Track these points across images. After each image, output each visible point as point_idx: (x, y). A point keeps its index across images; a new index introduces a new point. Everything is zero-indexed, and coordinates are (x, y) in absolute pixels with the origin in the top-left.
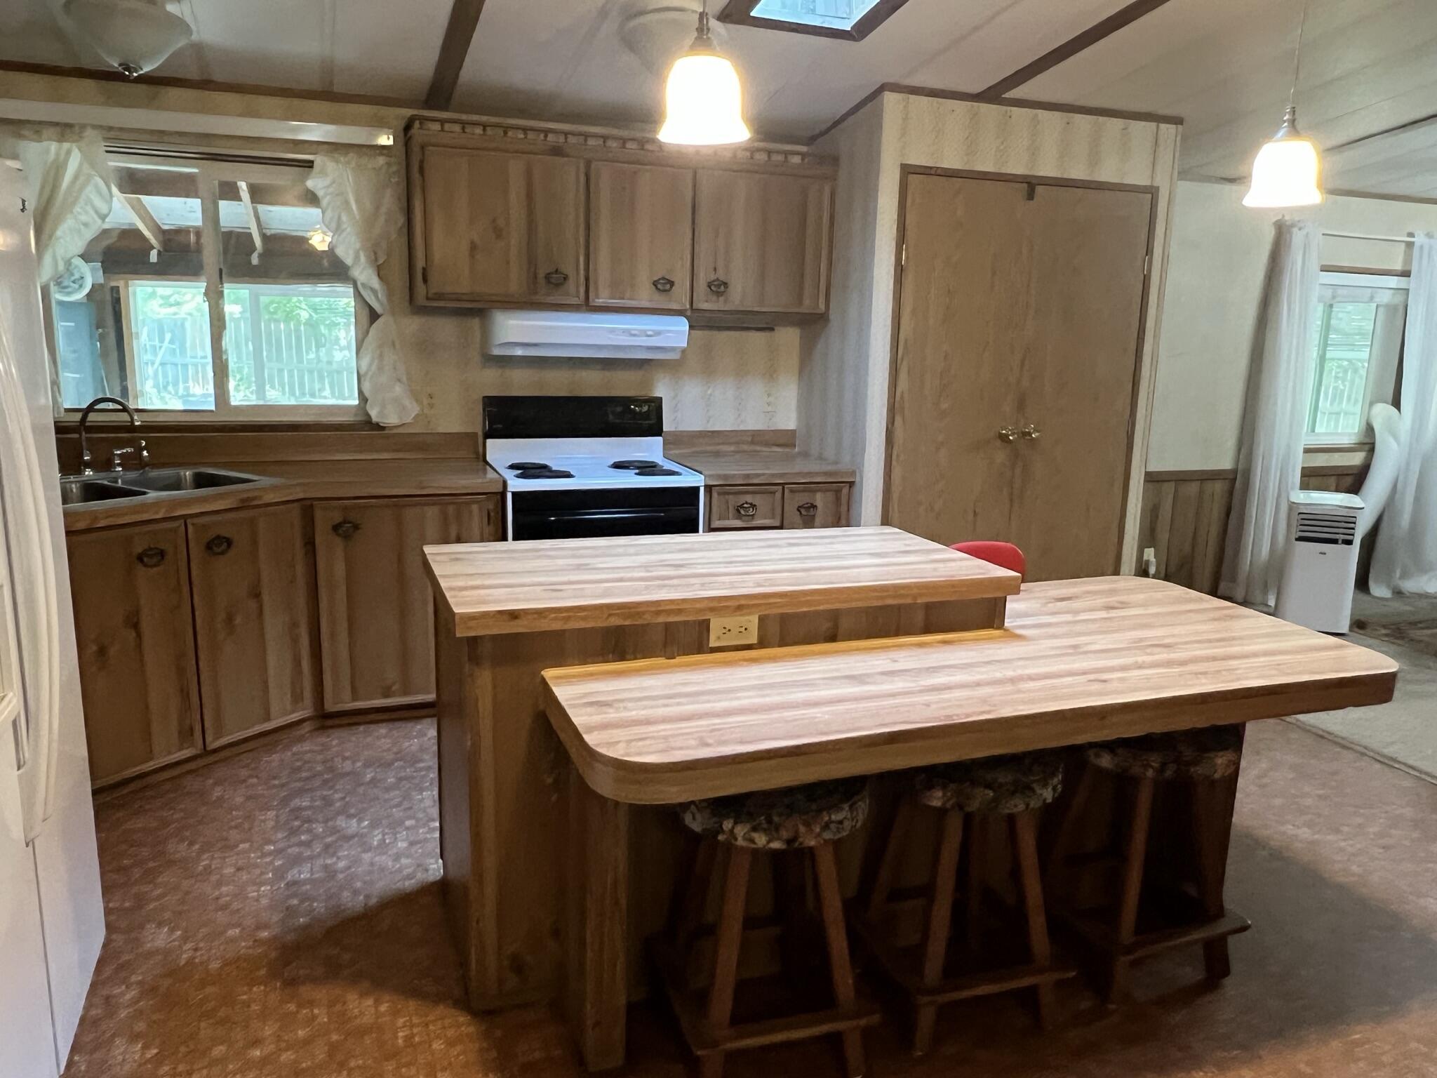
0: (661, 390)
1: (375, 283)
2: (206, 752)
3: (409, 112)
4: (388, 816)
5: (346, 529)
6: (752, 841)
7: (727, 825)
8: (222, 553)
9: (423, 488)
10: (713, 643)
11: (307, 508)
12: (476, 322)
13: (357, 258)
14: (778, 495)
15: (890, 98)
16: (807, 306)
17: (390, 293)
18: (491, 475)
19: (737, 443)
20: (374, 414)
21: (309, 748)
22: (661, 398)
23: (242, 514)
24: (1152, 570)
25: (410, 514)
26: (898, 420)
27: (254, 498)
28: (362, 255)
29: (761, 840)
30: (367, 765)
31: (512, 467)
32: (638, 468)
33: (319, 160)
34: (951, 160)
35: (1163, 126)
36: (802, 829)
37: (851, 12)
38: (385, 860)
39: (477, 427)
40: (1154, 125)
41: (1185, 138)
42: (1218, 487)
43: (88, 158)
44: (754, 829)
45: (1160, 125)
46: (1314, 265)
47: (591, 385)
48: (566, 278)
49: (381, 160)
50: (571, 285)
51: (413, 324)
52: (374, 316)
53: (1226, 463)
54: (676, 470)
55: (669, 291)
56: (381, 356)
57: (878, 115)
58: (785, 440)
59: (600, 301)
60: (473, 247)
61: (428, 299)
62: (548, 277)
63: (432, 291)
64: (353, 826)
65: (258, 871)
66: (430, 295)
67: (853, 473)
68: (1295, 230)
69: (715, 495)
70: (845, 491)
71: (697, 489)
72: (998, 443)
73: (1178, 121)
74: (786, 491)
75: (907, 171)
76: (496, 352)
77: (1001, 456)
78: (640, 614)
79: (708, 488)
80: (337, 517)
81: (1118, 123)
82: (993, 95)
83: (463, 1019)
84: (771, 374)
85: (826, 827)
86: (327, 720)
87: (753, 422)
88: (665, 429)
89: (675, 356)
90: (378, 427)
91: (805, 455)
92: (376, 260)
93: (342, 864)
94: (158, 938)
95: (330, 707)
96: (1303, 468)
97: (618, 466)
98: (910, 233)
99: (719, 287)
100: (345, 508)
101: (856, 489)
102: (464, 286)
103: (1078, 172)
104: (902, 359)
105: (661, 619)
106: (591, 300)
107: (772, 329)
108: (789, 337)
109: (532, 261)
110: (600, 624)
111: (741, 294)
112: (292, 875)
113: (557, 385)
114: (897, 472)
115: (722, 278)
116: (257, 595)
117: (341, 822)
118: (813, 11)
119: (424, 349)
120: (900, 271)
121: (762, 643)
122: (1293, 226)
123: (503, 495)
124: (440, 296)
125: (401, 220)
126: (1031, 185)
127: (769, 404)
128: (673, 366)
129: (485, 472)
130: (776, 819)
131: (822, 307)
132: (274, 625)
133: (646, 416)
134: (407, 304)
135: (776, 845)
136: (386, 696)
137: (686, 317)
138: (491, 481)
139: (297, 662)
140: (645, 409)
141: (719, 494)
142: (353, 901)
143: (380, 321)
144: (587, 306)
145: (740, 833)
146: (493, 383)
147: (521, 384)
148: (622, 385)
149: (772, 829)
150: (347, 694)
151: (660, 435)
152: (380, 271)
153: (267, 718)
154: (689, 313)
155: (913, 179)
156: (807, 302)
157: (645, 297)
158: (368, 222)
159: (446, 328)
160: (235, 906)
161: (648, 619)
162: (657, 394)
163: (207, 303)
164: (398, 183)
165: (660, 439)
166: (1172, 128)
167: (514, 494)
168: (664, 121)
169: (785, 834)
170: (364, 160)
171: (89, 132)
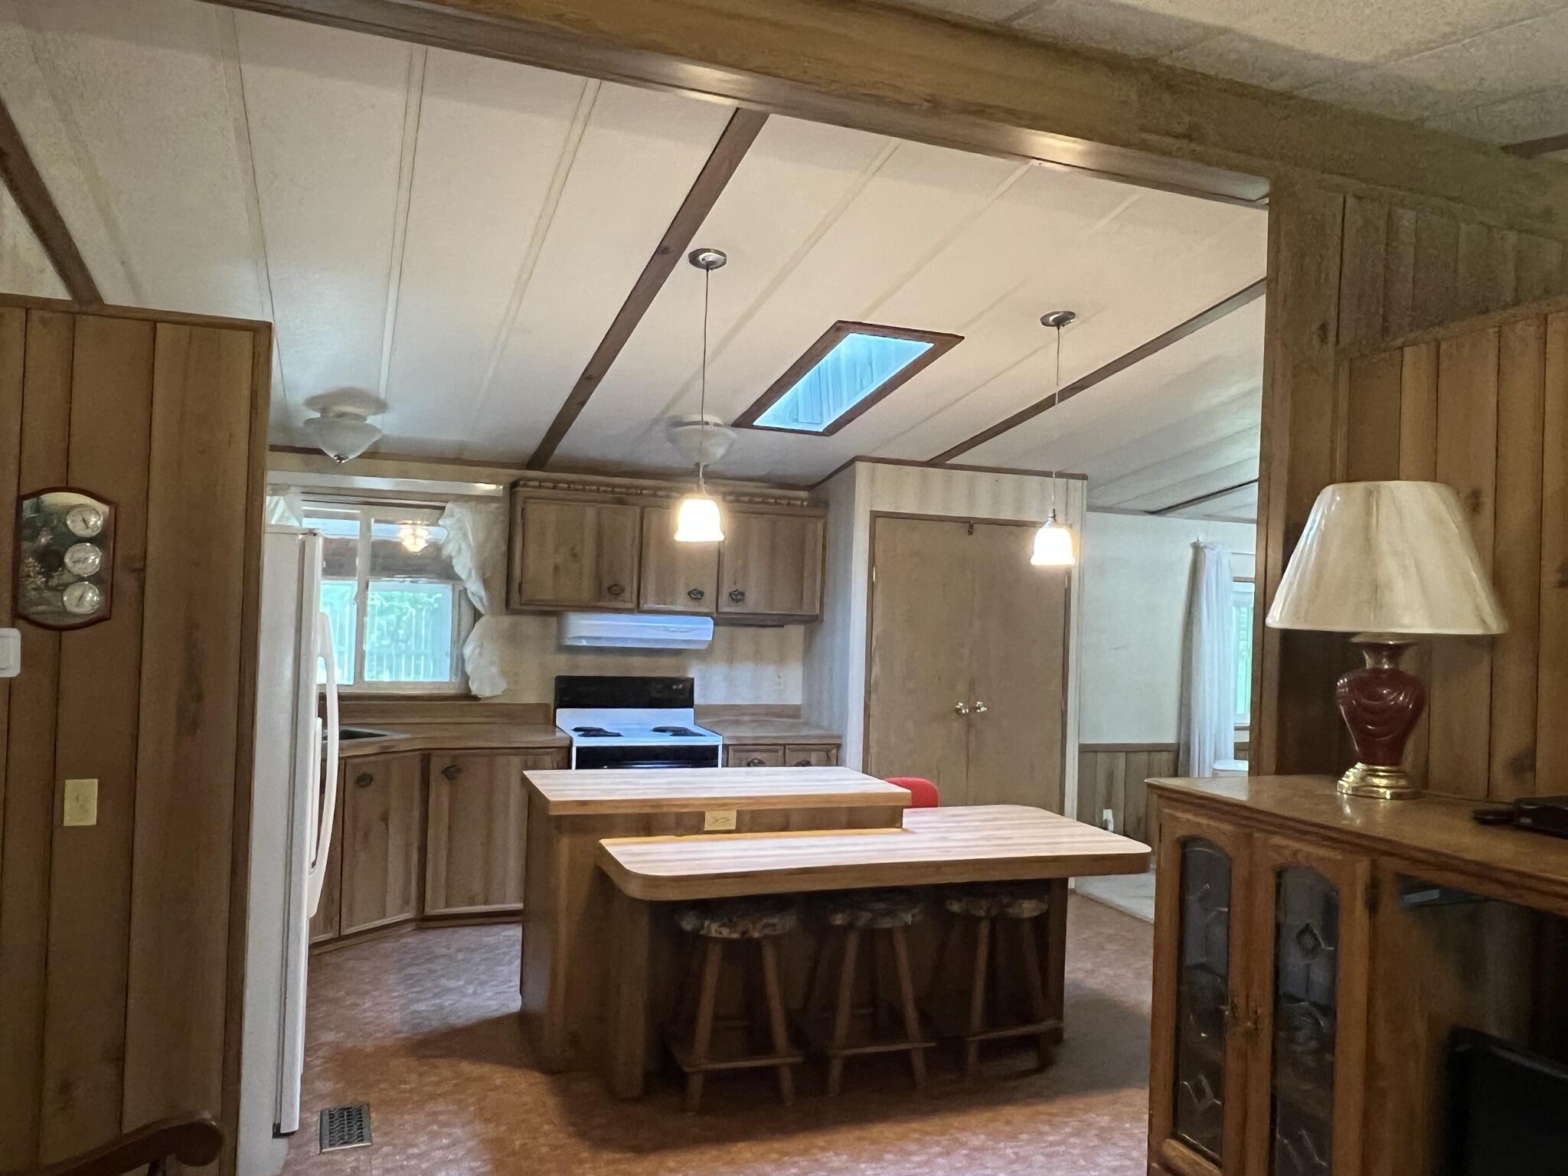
0: (693, 672)
1: (482, 593)
2: (341, 938)
3: (516, 473)
4: (477, 979)
5: (451, 773)
6: (721, 933)
7: (707, 923)
8: (366, 786)
9: (510, 742)
10: (707, 828)
11: (426, 756)
12: (553, 620)
13: (470, 575)
14: (781, 753)
15: (861, 467)
16: (805, 611)
17: (491, 599)
18: (559, 734)
19: (753, 715)
20: (475, 688)
21: (412, 940)
22: (693, 679)
23: (383, 757)
24: (1111, 827)
25: (500, 761)
26: (874, 697)
27: (393, 747)
28: (473, 572)
29: (725, 932)
30: (459, 951)
31: (576, 730)
32: (672, 731)
33: (449, 506)
34: (909, 507)
35: (1071, 481)
36: (751, 927)
37: (822, 420)
38: (478, 1002)
39: (550, 699)
40: (1065, 480)
41: (1089, 491)
42: (1165, 757)
43: (290, 507)
44: (722, 925)
45: (1070, 480)
46: (1227, 577)
47: (639, 668)
48: (623, 590)
49: (494, 506)
50: (627, 595)
51: (506, 621)
52: (477, 615)
53: (1170, 738)
54: (702, 733)
55: (700, 599)
56: (481, 646)
57: (853, 477)
58: (791, 713)
59: (646, 607)
60: (556, 568)
61: (521, 604)
62: (610, 588)
63: (525, 598)
64: (452, 984)
65: (389, 1005)
66: (522, 602)
67: (840, 737)
68: (1207, 551)
69: (731, 752)
70: (834, 751)
71: (716, 747)
72: (954, 715)
73: (1084, 477)
74: (787, 751)
75: (875, 516)
76: (569, 643)
77: (956, 726)
78: (661, 806)
79: (726, 747)
80: (447, 762)
81: (1035, 480)
82: (937, 462)
83: (537, 1074)
84: (782, 660)
85: (766, 926)
86: (425, 922)
87: (768, 698)
88: (695, 703)
89: (703, 647)
90: (476, 698)
91: (807, 724)
92: (484, 574)
93: (447, 1003)
94: (330, 1037)
95: (430, 911)
96: (1235, 744)
97: (657, 730)
98: (879, 560)
99: (738, 597)
100: (455, 757)
101: (842, 751)
102: (548, 595)
103: (1006, 515)
104: (875, 649)
105: (674, 810)
106: (641, 606)
107: (782, 626)
108: (796, 632)
109: (598, 578)
110: (637, 811)
111: (755, 602)
112: (415, 1007)
113: (612, 668)
114: (873, 736)
115: (740, 589)
116: (385, 819)
117: (443, 981)
118: (796, 420)
119: (513, 640)
120: (871, 587)
121: (738, 830)
122: (1205, 547)
123: (569, 749)
124: (530, 602)
125: (504, 548)
126: (970, 525)
127: (780, 684)
128: (704, 655)
129: (554, 732)
130: (735, 920)
131: (818, 612)
132: (395, 843)
133: (681, 691)
134: (504, 608)
135: (735, 936)
136: (471, 904)
137: (712, 618)
138: (561, 739)
139: (408, 873)
140: (681, 686)
141: (735, 751)
142: (459, 1020)
143: (482, 621)
144: (638, 609)
145: (714, 929)
146: (564, 666)
147: (587, 667)
148: (663, 669)
149: (732, 926)
150: (443, 904)
151: (692, 707)
152: (486, 583)
153: (384, 916)
154: (715, 615)
155: (880, 521)
156: (805, 607)
157: (682, 603)
158: (480, 548)
159: (530, 625)
160: (377, 1022)
161: (665, 809)
162: (690, 676)
163: (356, 605)
164: (503, 521)
165: (691, 710)
166: (1079, 483)
167: (579, 749)
168: (677, 530)
169: (740, 928)
170: (481, 506)
171: (293, 489)
